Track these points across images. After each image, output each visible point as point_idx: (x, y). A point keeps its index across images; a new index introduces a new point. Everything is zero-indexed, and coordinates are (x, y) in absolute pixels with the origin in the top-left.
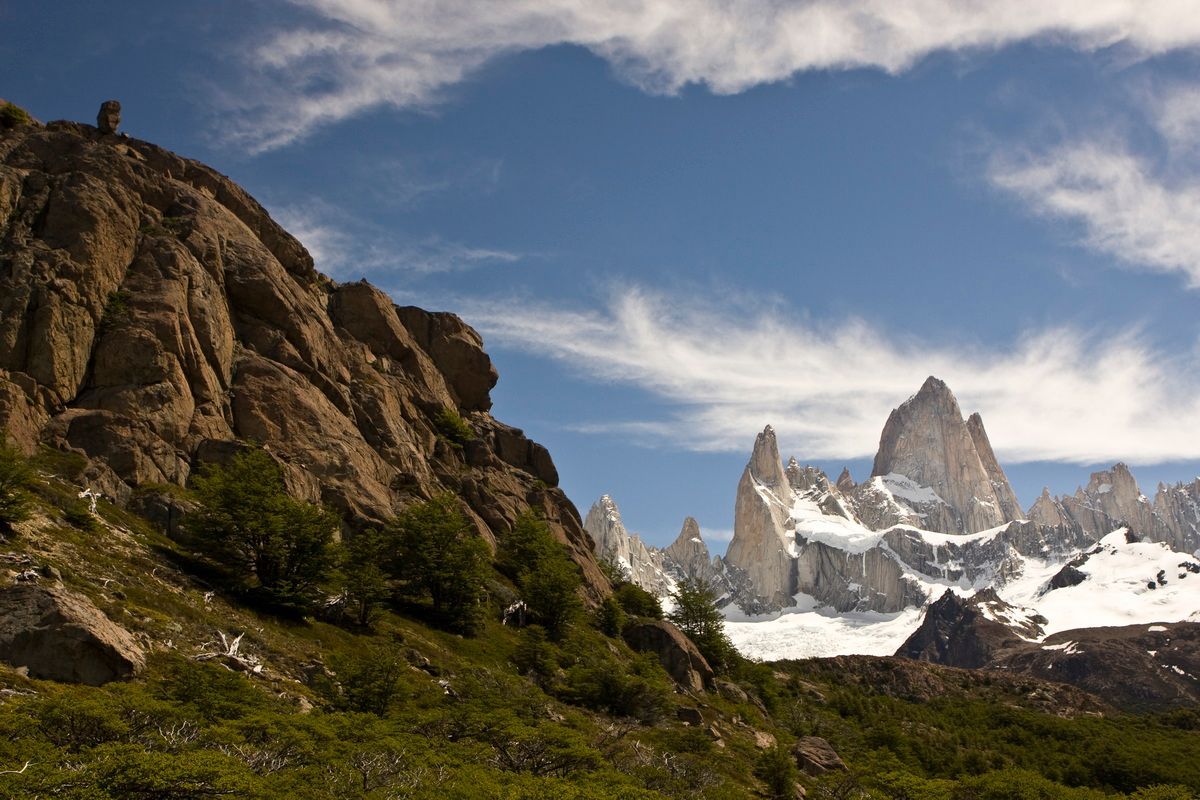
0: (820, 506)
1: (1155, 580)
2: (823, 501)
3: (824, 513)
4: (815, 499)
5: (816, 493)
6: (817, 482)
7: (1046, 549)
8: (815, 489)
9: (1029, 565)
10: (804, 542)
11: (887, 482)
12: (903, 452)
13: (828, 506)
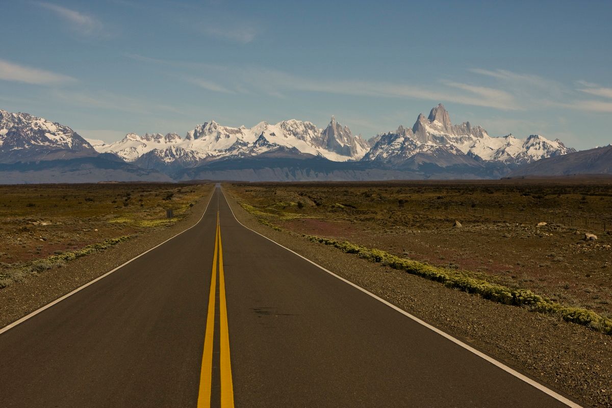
1: (484, 148)
5: (428, 124)
7: (467, 140)
9: (465, 142)
10: (429, 133)
11: (436, 122)
12: (437, 117)
13: (430, 127)
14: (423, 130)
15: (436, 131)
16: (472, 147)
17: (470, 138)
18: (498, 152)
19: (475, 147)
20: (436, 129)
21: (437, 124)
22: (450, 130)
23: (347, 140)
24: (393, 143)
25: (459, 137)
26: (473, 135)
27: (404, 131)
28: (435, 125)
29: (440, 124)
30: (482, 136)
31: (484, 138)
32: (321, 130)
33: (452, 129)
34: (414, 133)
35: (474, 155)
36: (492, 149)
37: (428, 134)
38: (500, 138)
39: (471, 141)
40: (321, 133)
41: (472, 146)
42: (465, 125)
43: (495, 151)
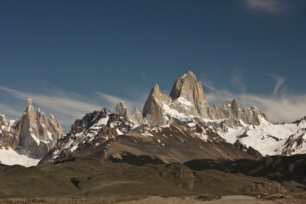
0: (169, 106)
1: (263, 138)
2: (170, 105)
3: (171, 108)
4: (168, 104)
5: (168, 103)
6: (167, 99)
7: (232, 126)
8: (167, 101)
9: (230, 129)
10: (169, 116)
11: (181, 100)
12: (183, 91)
13: (171, 107)
14: (158, 111)
15: (181, 114)
16: (242, 136)
17: (237, 124)
18: (289, 142)
19: (246, 136)
20: (180, 109)
21: (182, 102)
22: (204, 112)
23: (52, 136)
24: (93, 127)
25: (219, 121)
26: (243, 120)
27: (126, 112)
28: (180, 104)
29: (189, 103)
30: (257, 122)
31: (261, 125)
32: (12, 122)
33: (208, 111)
34: (144, 115)
35: (246, 148)
36: (277, 140)
37: (167, 118)
38: (286, 124)
39: (240, 128)
40: (13, 127)
41: (242, 134)
42: (230, 105)
43: (283, 142)
